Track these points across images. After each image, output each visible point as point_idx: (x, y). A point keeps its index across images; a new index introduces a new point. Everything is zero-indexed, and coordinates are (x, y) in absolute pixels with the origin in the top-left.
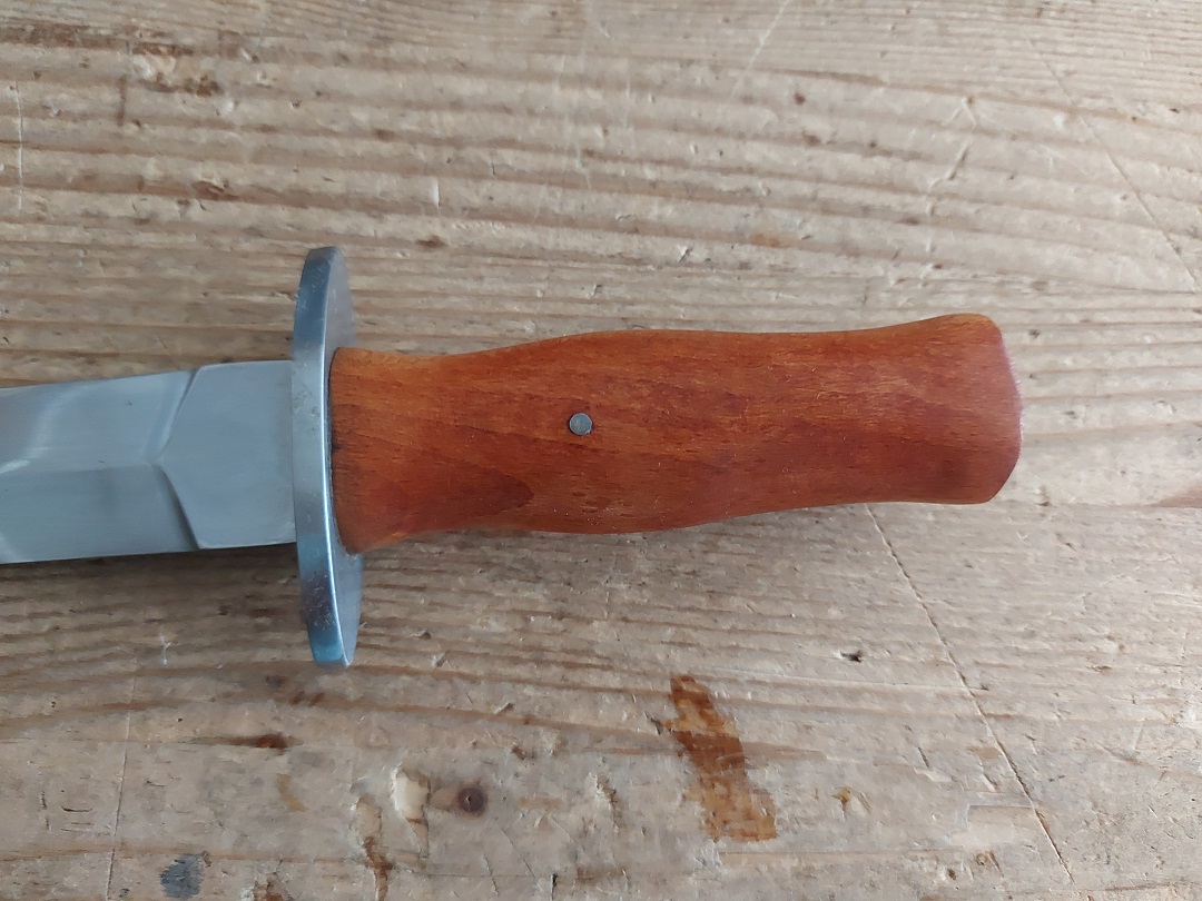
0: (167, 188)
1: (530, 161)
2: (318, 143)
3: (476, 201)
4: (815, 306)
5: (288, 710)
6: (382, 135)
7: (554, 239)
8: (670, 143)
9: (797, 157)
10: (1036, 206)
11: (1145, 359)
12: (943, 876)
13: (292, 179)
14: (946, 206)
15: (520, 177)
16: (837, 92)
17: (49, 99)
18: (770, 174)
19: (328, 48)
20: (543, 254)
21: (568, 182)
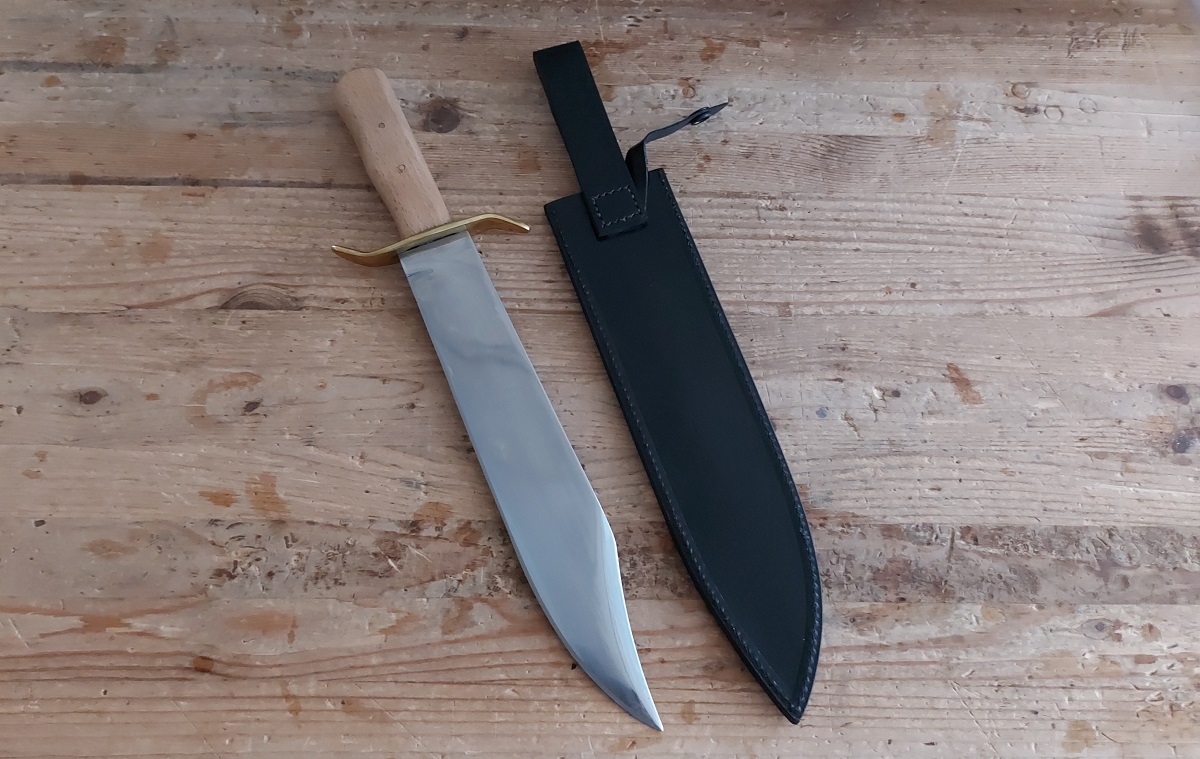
0: (777, 237)
1: (881, 225)
2: (819, 222)
3: (867, 237)
4: (973, 263)
5: (842, 372)
6: (836, 220)
7: (891, 247)
8: (922, 218)
9: (962, 220)
10: (1041, 231)
11: (1081, 274)
12: (1033, 415)
13: (813, 233)
14: (1011, 232)
16: (972, 199)
17: (737, 214)
18: (955, 225)
19: (815, 195)
20: (890, 251)
21: (893, 230)
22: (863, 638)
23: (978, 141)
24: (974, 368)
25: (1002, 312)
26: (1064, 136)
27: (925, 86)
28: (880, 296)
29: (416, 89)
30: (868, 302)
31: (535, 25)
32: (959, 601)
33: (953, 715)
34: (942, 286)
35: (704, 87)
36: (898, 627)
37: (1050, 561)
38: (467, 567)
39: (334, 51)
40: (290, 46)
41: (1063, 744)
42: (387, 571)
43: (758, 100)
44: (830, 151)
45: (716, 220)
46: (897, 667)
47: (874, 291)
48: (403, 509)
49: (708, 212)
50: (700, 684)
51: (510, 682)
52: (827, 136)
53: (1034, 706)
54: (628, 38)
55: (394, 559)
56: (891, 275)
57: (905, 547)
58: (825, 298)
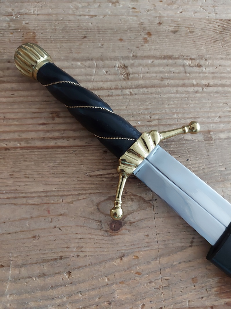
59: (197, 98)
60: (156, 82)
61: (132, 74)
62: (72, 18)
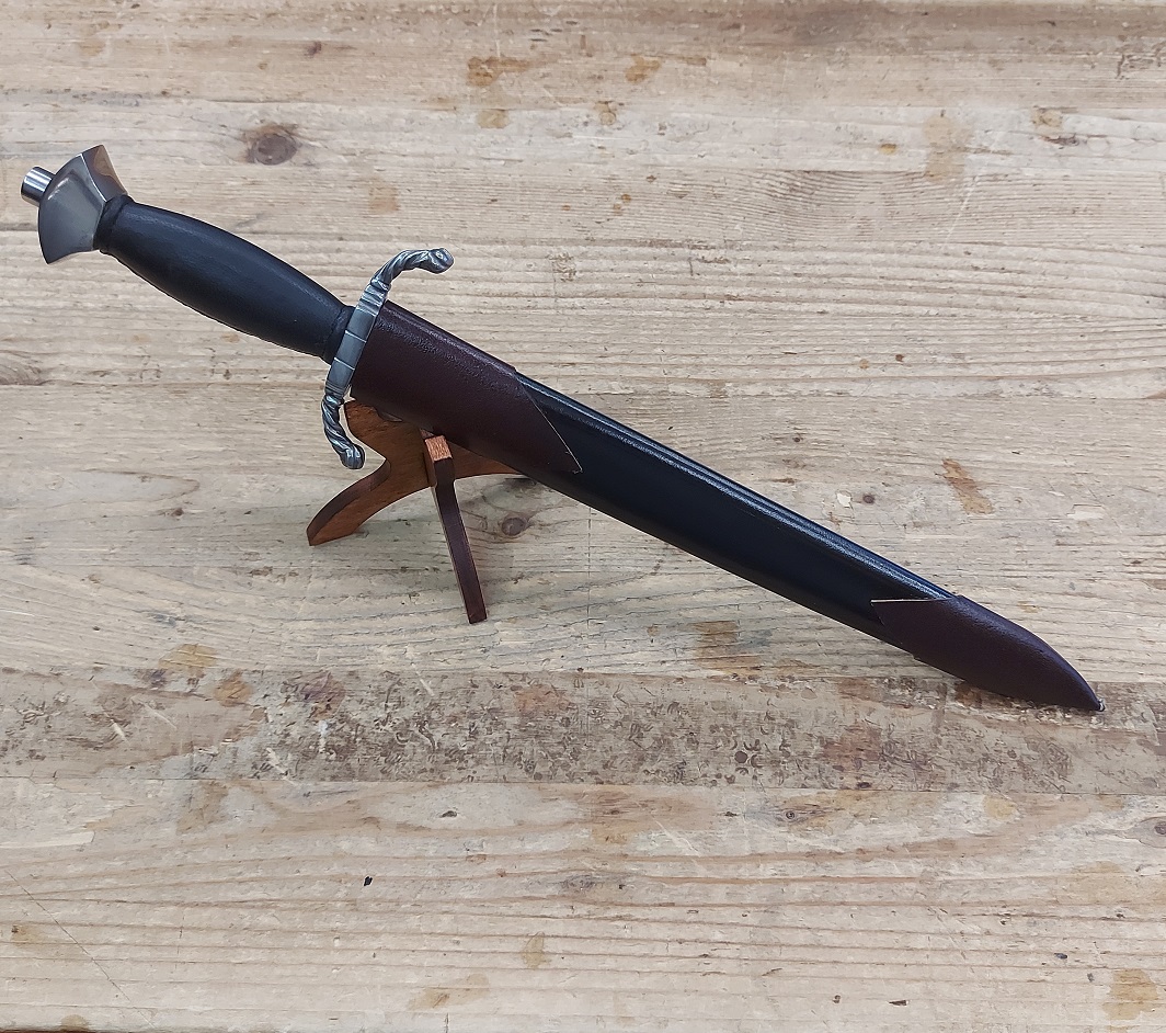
0: (712, 297)
1: (861, 281)
2: (773, 278)
3: (839, 297)
4: (985, 329)
5: (793, 470)
6: (797, 275)
7: (871, 309)
8: (915, 272)
9: (971, 275)
10: (1079, 288)
12: (1065, 528)
13: (764, 292)
14: (1038, 290)
15: (855, 287)
16: (986, 249)
17: (662, 267)
18: (959, 282)
19: (770, 244)
20: (869, 314)
21: (875, 288)
22: (805, 841)
23: (994, 178)
24: (982, 466)
25: (1023, 392)
26: (1113, 172)
27: (924, 112)
28: (853, 371)
29: (243, 114)
30: (835, 380)
31: (411, 39)
32: (950, 789)
33: (938, 960)
34: (939, 359)
35: (628, 113)
36: (859, 827)
37: (1087, 732)
38: (228, 736)
39: (142, 70)
40: (85, 64)
41: (1105, 1005)
42: (108, 740)
43: (698, 129)
44: (792, 190)
45: (634, 275)
46: (855, 886)
47: (843, 366)
48: (145, 653)
49: (622, 264)
50: (558, 909)
51: (266, 905)
52: (789, 171)
53: (1059, 947)
54: (533, 54)
55: (123, 723)
56: (871, 345)
57: (871, 711)
58: (775, 373)
59: (708, 321)
60: (627, 287)
61: (581, 272)
62: (471, 163)
